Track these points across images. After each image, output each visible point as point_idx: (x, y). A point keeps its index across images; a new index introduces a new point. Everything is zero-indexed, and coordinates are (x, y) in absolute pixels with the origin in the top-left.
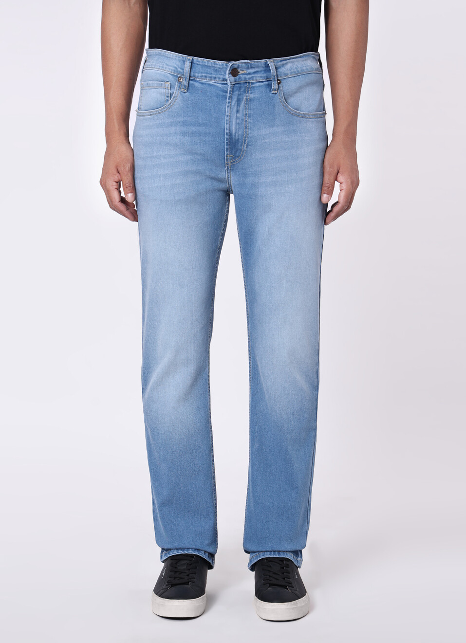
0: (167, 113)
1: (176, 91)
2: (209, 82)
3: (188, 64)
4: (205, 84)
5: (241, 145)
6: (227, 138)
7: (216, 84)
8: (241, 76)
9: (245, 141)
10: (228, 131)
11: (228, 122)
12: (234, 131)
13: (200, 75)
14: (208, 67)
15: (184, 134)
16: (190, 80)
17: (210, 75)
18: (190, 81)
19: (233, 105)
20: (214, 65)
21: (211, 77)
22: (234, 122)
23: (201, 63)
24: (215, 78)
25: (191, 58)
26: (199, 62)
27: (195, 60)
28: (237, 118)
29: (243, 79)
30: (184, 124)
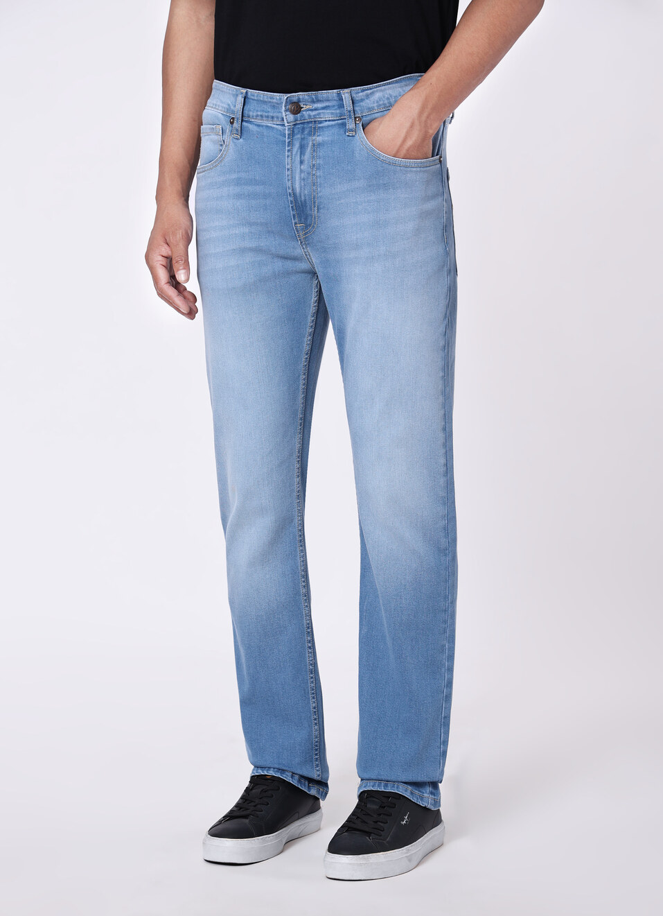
0: (218, 168)
1: (227, 138)
2: (265, 123)
3: (240, 99)
4: (262, 126)
5: (311, 210)
6: (291, 201)
7: (274, 126)
8: (304, 113)
9: (314, 203)
10: (290, 191)
11: (290, 178)
12: (298, 190)
13: (255, 114)
14: (264, 102)
15: (238, 196)
16: (242, 120)
17: (266, 114)
18: (244, 123)
19: (294, 153)
20: (270, 100)
21: (268, 117)
22: (297, 178)
23: (256, 98)
24: (273, 117)
25: (244, 91)
26: (253, 96)
27: (249, 94)
28: (301, 171)
29: (307, 117)
30: (238, 182)
